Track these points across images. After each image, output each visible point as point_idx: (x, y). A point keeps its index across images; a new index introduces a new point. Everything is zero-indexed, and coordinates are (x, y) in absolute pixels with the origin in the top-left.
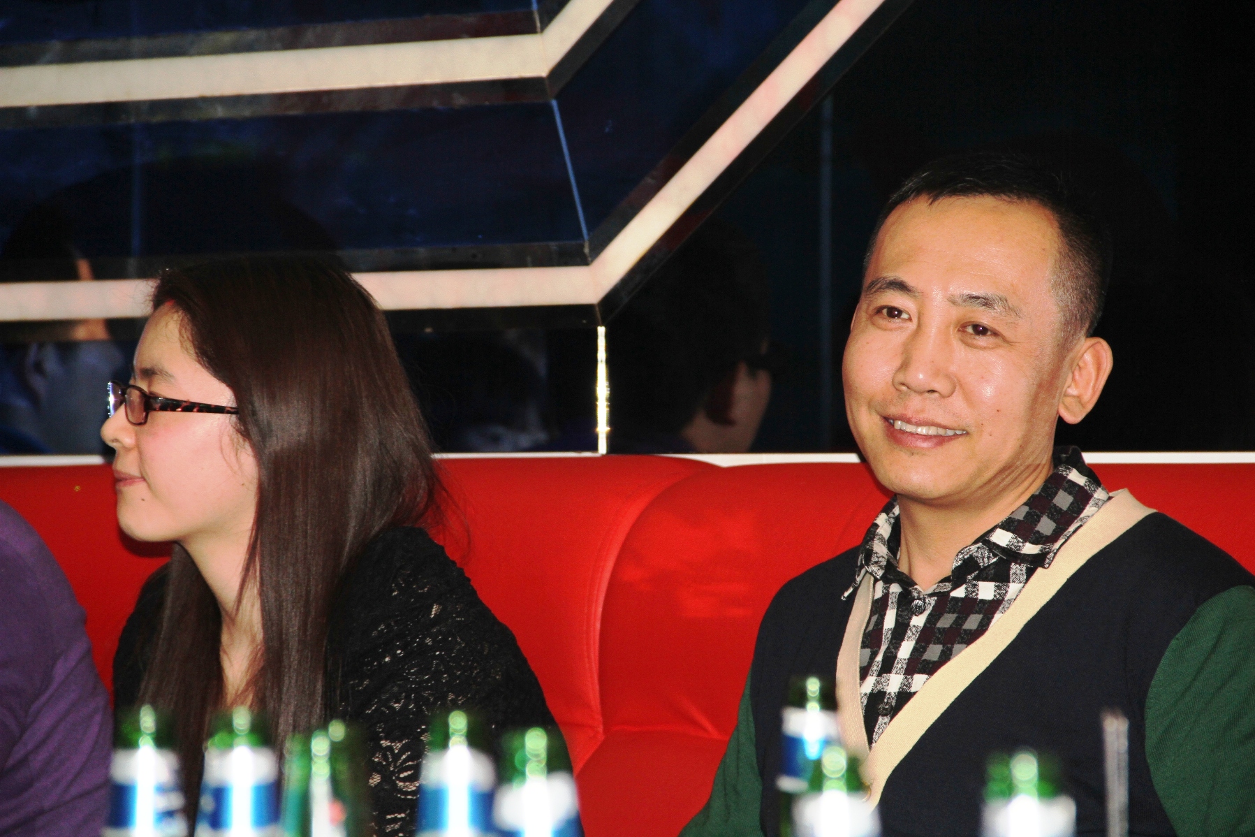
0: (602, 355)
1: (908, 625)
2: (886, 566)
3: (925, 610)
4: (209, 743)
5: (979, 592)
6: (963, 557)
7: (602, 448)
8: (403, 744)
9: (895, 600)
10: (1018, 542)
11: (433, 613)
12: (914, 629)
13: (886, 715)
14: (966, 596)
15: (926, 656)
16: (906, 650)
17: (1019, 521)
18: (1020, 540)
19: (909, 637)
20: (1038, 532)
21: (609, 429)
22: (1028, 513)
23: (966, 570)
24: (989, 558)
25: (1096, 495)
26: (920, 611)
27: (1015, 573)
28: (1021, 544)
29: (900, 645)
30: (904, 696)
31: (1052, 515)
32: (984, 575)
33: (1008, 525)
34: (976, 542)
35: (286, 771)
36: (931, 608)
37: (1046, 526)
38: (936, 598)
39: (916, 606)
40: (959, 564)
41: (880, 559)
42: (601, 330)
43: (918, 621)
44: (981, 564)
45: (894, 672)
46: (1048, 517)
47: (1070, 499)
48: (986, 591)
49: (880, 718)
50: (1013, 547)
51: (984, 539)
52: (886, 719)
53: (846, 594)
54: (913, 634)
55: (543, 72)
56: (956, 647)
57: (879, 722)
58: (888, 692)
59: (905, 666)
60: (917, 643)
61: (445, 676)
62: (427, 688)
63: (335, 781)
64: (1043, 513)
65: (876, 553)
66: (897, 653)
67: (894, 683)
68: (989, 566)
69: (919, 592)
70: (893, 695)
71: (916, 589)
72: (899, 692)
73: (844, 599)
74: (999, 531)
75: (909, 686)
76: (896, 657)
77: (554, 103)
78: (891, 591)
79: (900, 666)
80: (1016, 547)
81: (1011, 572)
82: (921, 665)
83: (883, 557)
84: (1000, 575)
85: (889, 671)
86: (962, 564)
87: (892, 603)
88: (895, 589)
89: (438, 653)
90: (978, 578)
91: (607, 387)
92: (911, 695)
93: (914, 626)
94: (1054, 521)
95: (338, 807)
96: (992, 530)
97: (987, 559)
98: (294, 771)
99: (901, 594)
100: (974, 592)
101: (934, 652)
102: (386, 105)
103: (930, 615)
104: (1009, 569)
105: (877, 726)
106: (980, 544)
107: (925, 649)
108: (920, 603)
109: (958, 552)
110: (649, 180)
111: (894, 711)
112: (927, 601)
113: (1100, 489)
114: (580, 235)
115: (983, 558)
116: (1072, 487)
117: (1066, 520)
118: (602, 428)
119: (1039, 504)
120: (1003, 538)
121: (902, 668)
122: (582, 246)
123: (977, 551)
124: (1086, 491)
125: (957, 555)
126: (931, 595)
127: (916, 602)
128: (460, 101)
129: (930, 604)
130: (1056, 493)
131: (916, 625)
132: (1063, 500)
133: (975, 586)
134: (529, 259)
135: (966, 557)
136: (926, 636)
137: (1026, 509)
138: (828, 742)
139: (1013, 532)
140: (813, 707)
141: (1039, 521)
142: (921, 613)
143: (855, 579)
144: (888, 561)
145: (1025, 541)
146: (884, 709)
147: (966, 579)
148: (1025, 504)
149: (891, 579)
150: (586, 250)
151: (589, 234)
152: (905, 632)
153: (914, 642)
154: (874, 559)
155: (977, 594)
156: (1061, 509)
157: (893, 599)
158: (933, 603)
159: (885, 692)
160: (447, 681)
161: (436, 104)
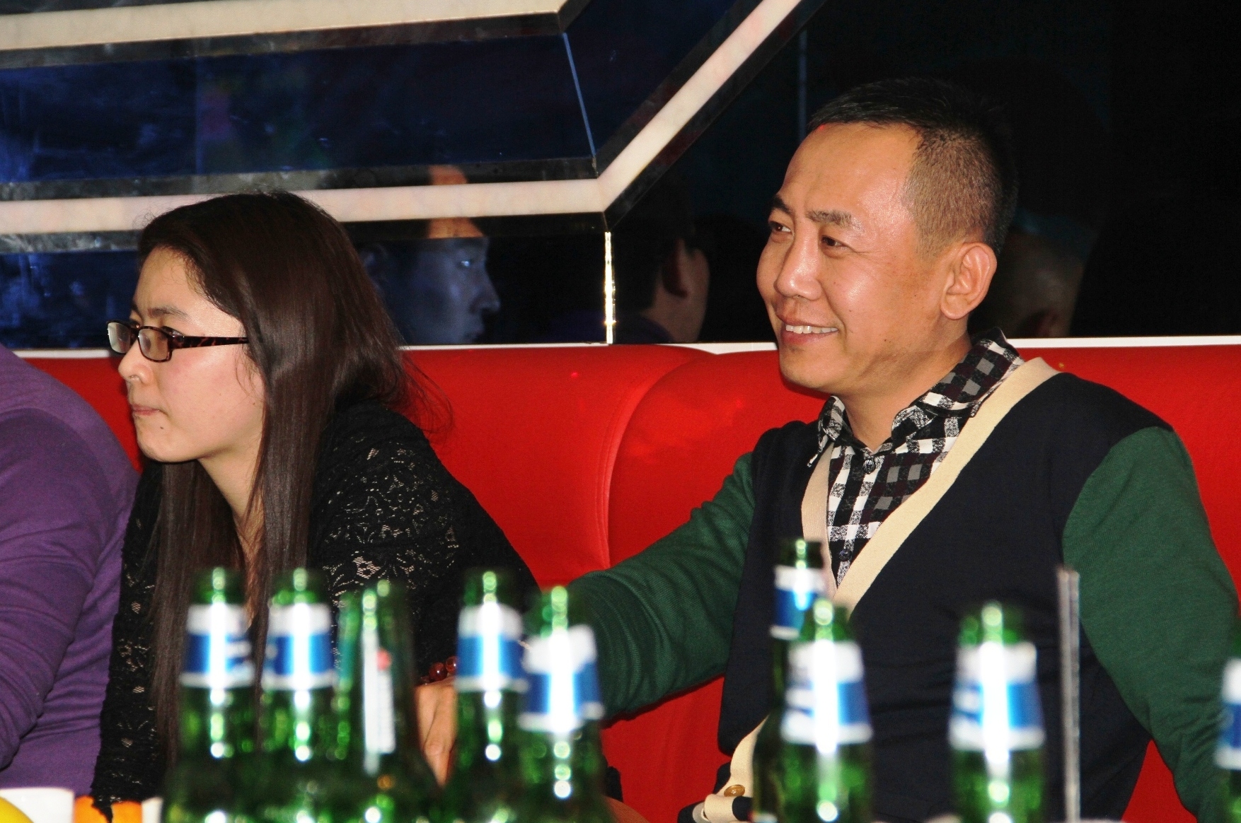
0: (608, 257)
1: (862, 482)
2: (841, 431)
3: (875, 468)
4: (273, 599)
5: (920, 448)
6: (901, 419)
7: (610, 339)
8: (338, 568)
9: (849, 461)
10: (948, 401)
11: (370, 456)
12: (867, 485)
13: (846, 560)
14: (909, 451)
15: (877, 507)
16: (860, 503)
17: (947, 384)
18: (949, 400)
19: (863, 492)
20: (965, 393)
21: (615, 321)
22: (955, 377)
23: (904, 430)
24: (924, 420)
25: (1014, 363)
26: (871, 469)
27: (948, 429)
28: (950, 403)
29: (855, 500)
30: (861, 542)
31: (976, 378)
32: (923, 434)
33: (938, 389)
34: (912, 405)
35: (341, 622)
36: (881, 466)
37: (971, 387)
38: (883, 457)
39: (867, 465)
40: (898, 425)
41: (836, 425)
42: (608, 235)
43: (870, 478)
44: (918, 426)
45: (851, 522)
46: (973, 380)
47: (992, 366)
48: (926, 446)
49: (842, 564)
50: (944, 406)
51: (918, 402)
52: (847, 564)
53: (812, 461)
54: (866, 490)
55: (556, 9)
56: (904, 497)
57: (841, 567)
58: (846, 540)
59: (860, 517)
60: (870, 496)
61: (380, 510)
62: (362, 520)
63: (381, 631)
64: (968, 378)
65: (834, 420)
66: (853, 507)
67: (851, 532)
68: (925, 427)
69: (869, 453)
70: (851, 542)
71: (866, 450)
72: (855, 539)
73: (810, 466)
74: (930, 394)
75: (865, 533)
76: (852, 510)
77: (565, 36)
78: (846, 453)
79: (855, 517)
80: (946, 406)
81: (946, 428)
82: (874, 514)
83: (839, 424)
84: (937, 432)
85: (846, 522)
86: (900, 425)
87: (846, 464)
88: (849, 451)
89: (372, 490)
90: (916, 437)
91: (613, 285)
92: (866, 541)
93: (867, 483)
94: (979, 384)
95: (385, 654)
96: (925, 394)
97: (923, 421)
98: (347, 623)
99: (854, 456)
100: (915, 448)
101: (884, 503)
102: (416, 40)
103: (880, 472)
104: (943, 426)
105: (840, 571)
106: (915, 407)
107: (876, 500)
108: (871, 462)
109: (896, 414)
110: (649, 103)
111: (852, 556)
112: (876, 460)
113: (1018, 358)
114: (589, 152)
115: (920, 420)
116: (992, 356)
117: (988, 383)
118: (610, 321)
119: (964, 370)
120: (934, 400)
121: (858, 519)
122: (591, 162)
123: (913, 414)
124: (1005, 359)
125: (895, 418)
126: (878, 454)
127: (867, 462)
128: (482, 35)
129: (879, 462)
130: (979, 361)
131: (869, 481)
132: (985, 366)
133: (915, 444)
134: (544, 173)
135: (903, 419)
136: (879, 490)
137: (954, 375)
138: (815, 596)
139: (943, 394)
140: (801, 564)
141: (965, 384)
142: (872, 471)
143: (818, 446)
144: (843, 428)
145: (954, 400)
146: (844, 555)
147: (905, 439)
148: (953, 371)
149: (844, 442)
150: (594, 165)
151: (596, 151)
152: (860, 488)
153: (867, 496)
154: (832, 424)
155: (918, 450)
156: (984, 374)
157: (847, 461)
158: (882, 461)
159: (844, 541)
160: (381, 514)
161: (461, 38)
